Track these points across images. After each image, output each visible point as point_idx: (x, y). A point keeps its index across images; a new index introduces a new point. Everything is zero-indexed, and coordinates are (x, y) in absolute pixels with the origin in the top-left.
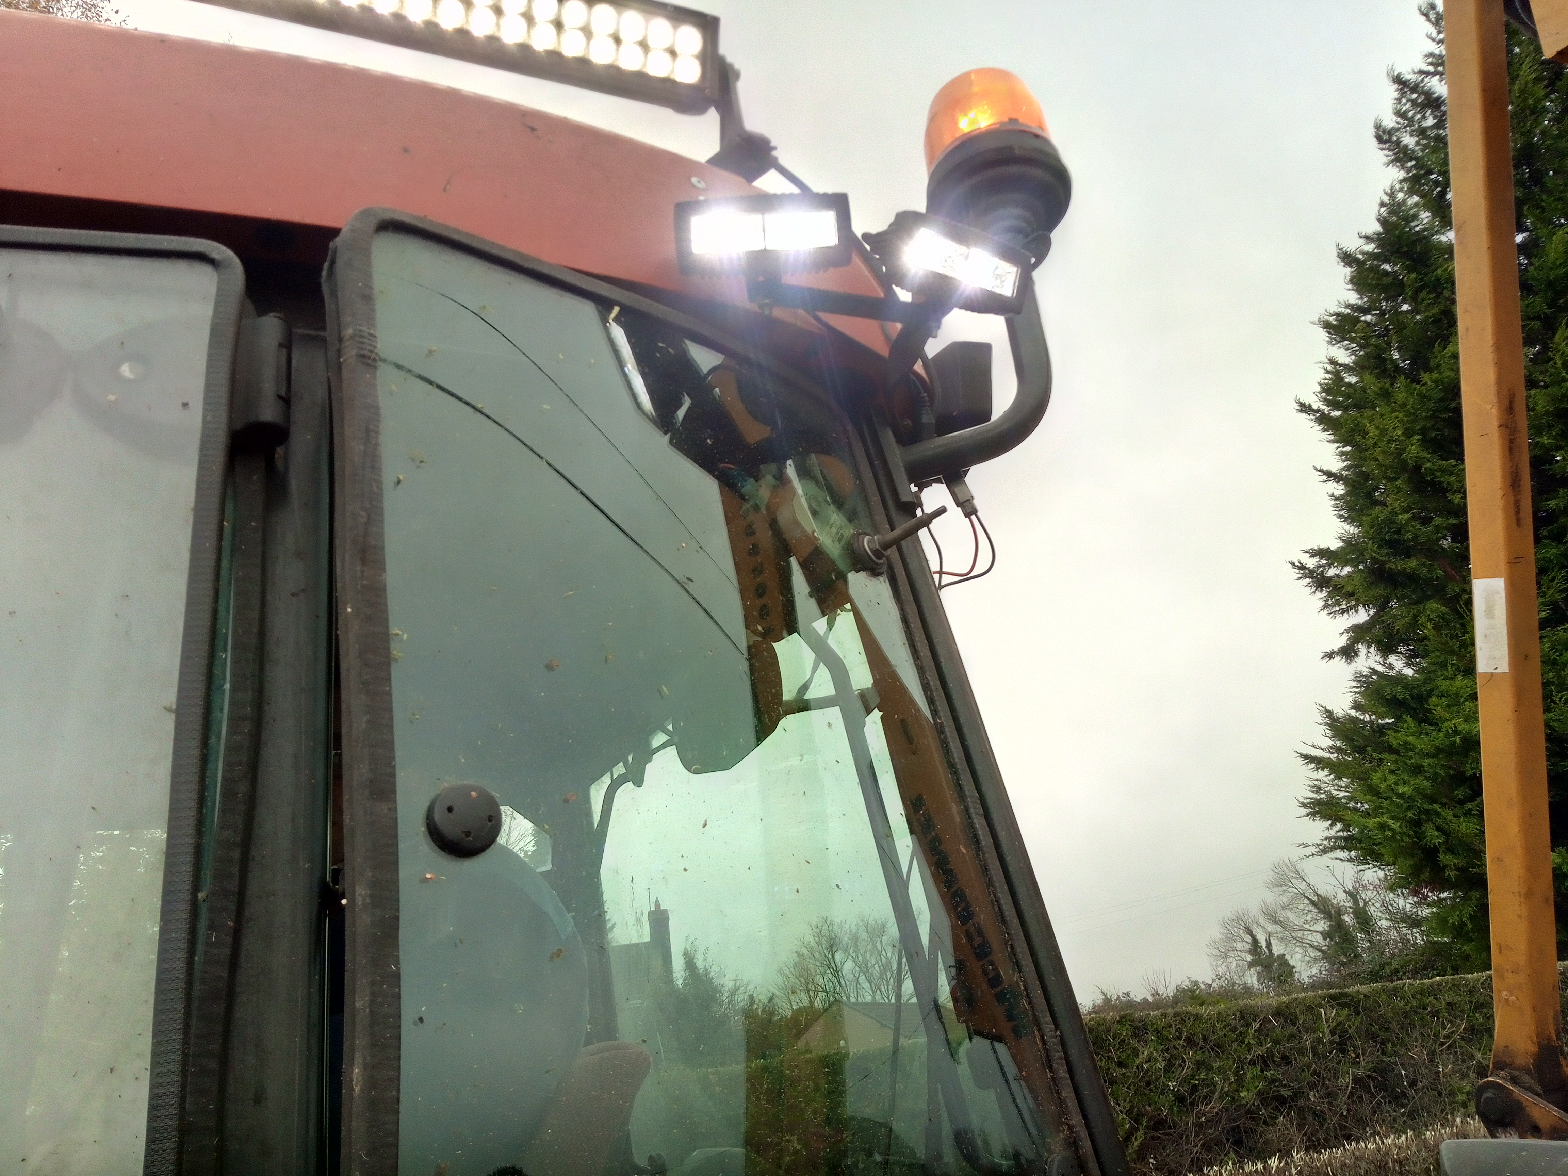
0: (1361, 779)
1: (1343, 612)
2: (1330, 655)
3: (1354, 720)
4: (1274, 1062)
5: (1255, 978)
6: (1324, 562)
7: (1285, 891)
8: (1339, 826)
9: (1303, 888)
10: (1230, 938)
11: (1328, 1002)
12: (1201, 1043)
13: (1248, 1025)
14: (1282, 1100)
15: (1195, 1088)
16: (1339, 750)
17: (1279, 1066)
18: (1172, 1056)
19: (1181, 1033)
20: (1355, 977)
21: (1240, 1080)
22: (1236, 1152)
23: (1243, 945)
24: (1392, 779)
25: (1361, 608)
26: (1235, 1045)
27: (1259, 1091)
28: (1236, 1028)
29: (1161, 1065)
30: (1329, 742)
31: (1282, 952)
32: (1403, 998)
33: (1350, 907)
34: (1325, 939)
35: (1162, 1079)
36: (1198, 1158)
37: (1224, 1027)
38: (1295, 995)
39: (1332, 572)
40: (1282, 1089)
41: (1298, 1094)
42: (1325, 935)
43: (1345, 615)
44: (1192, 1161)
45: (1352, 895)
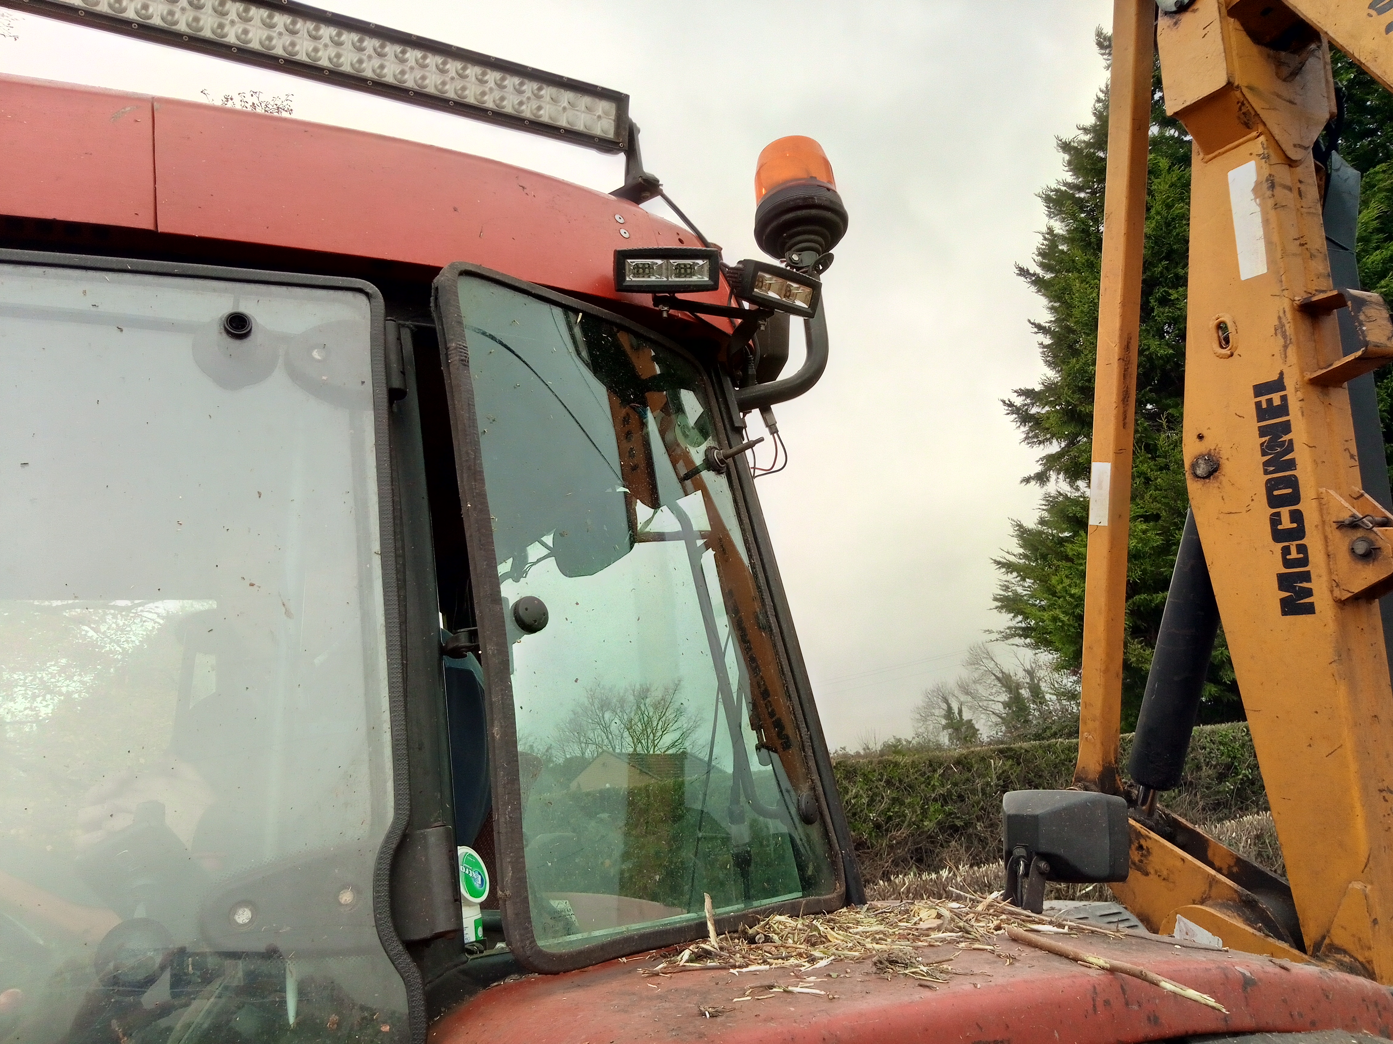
0: (1041, 581)
1: (1040, 443)
2: (1027, 480)
3: (1041, 533)
4: (952, 799)
5: (947, 737)
6: (1028, 401)
7: (977, 669)
8: (1020, 618)
9: (991, 666)
10: (930, 705)
11: (998, 754)
12: (897, 784)
13: (935, 771)
14: (955, 829)
15: (890, 818)
16: (1025, 556)
17: (955, 802)
18: (875, 794)
19: (882, 776)
20: (1024, 738)
21: (924, 812)
22: (917, 867)
23: (940, 711)
24: (1067, 582)
25: (1054, 441)
26: (923, 786)
27: (939, 821)
28: (925, 773)
29: (865, 800)
30: (1021, 551)
31: (969, 718)
32: (1054, 753)
33: (1027, 683)
34: (1005, 708)
35: (866, 811)
36: (888, 871)
37: (916, 772)
38: (972, 749)
39: (1034, 410)
40: (955, 820)
41: (968, 824)
42: (1006, 705)
43: (1042, 446)
44: (883, 873)
45: (1030, 673)
